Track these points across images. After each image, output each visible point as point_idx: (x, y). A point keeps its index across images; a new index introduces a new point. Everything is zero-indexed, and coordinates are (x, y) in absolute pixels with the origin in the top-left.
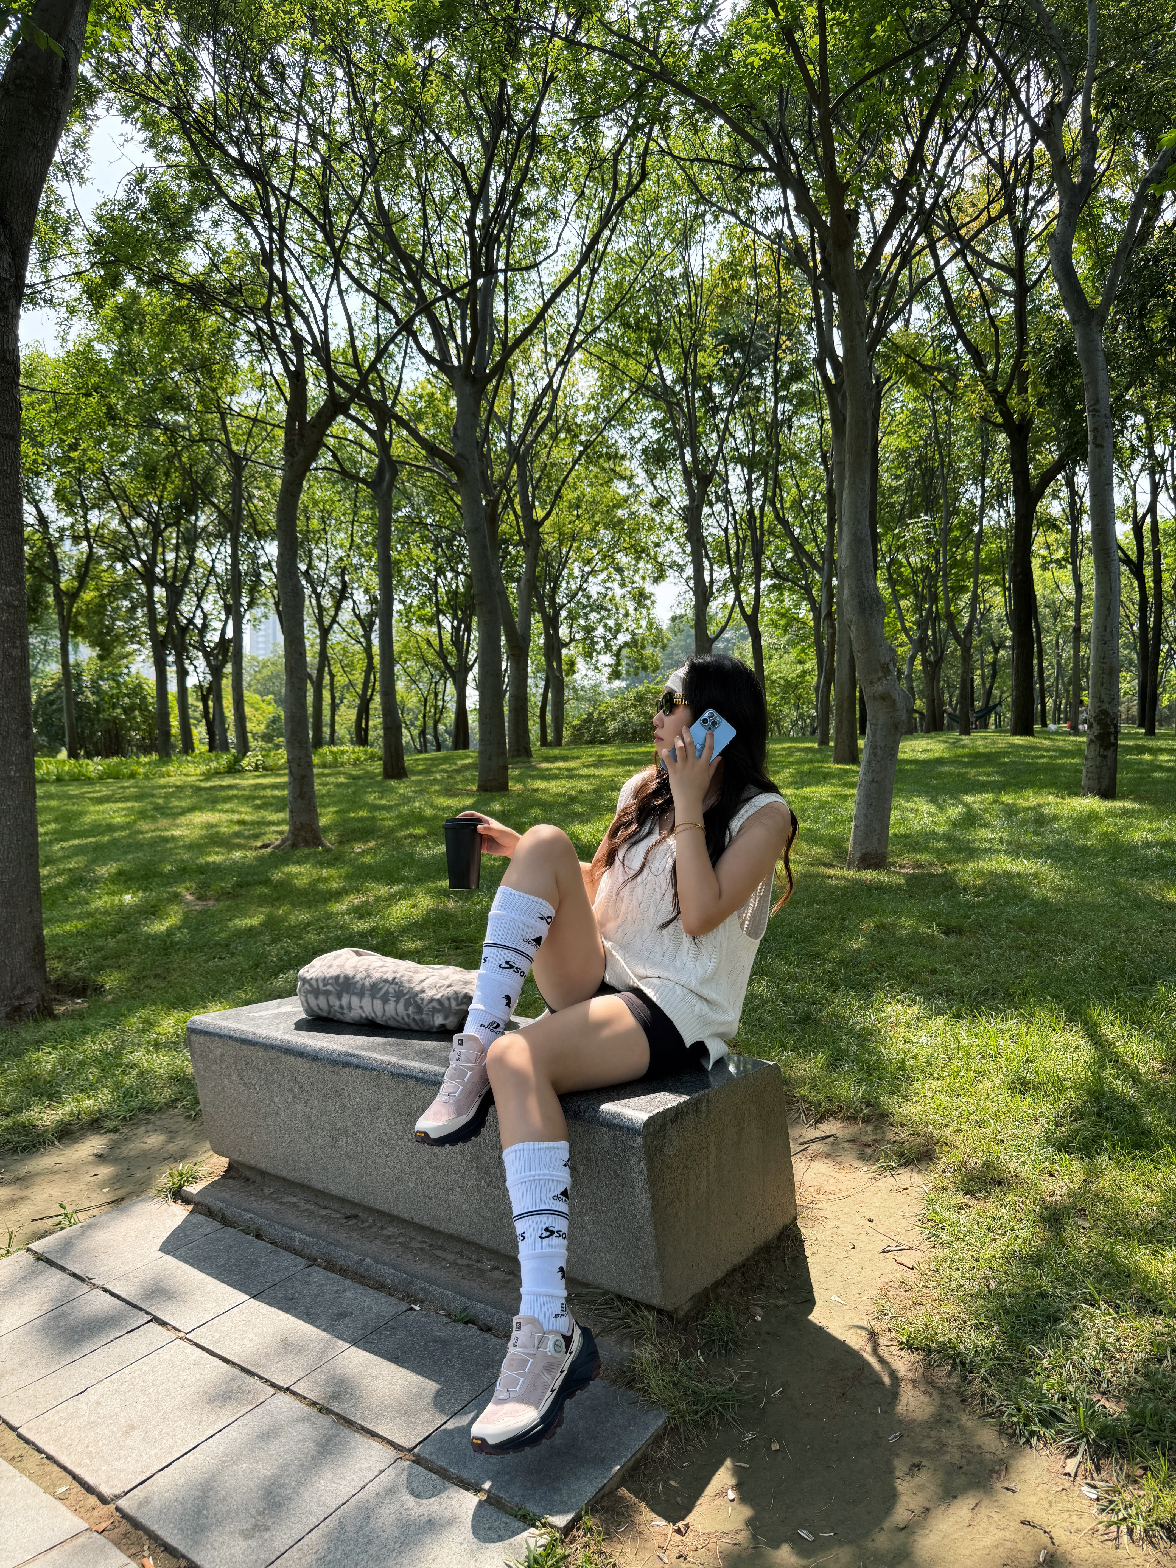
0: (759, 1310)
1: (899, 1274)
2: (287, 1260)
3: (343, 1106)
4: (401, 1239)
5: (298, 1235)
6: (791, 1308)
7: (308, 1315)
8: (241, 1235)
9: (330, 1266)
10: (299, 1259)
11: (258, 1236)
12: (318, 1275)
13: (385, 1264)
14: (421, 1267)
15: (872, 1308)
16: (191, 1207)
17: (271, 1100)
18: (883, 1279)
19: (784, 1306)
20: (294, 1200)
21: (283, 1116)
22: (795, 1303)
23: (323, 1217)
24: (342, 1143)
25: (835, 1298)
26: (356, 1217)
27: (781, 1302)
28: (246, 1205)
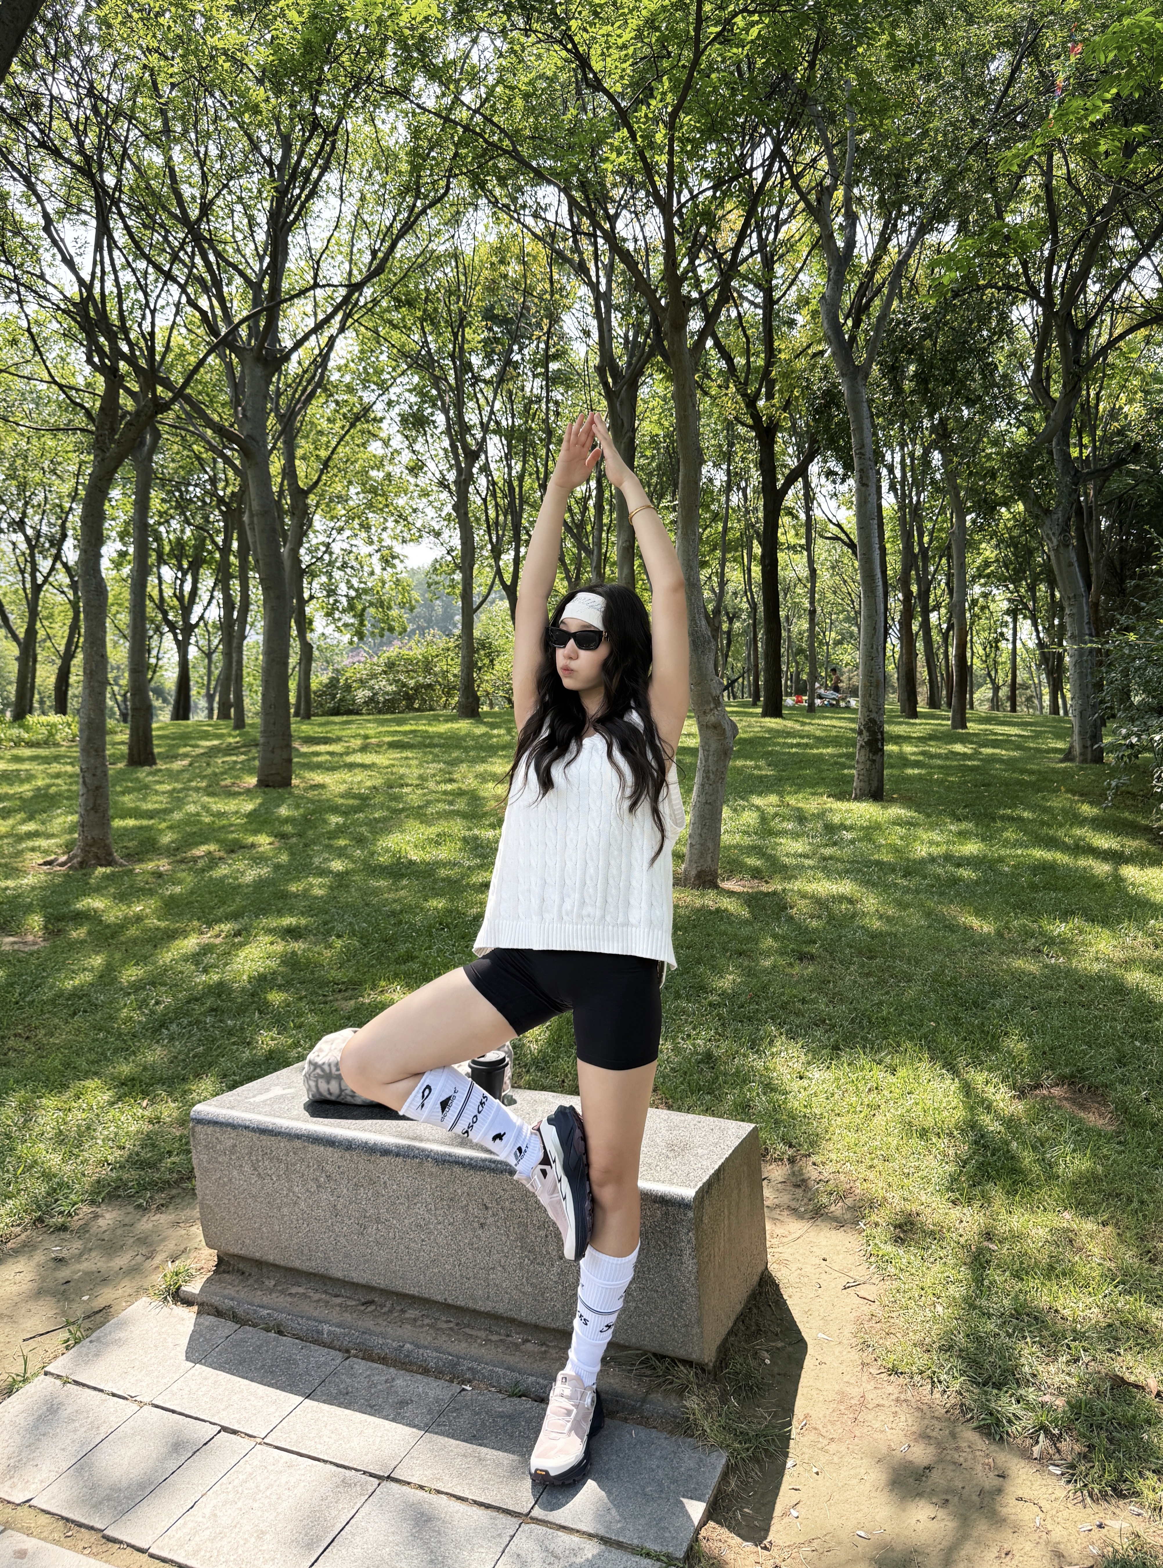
0: (766, 1355)
1: (866, 1309)
2: (320, 1354)
3: (377, 1194)
4: (426, 1321)
5: (326, 1328)
6: (790, 1349)
7: (372, 1407)
8: (264, 1334)
9: (368, 1356)
10: (333, 1352)
11: (280, 1333)
12: (361, 1366)
13: (426, 1348)
14: (460, 1347)
15: (854, 1341)
16: (195, 1308)
17: (290, 1190)
18: (854, 1314)
19: (783, 1348)
20: (301, 1290)
21: (303, 1205)
22: (790, 1344)
23: (340, 1305)
24: (372, 1229)
25: (821, 1335)
26: (372, 1302)
27: (780, 1344)
28: (257, 1301)
